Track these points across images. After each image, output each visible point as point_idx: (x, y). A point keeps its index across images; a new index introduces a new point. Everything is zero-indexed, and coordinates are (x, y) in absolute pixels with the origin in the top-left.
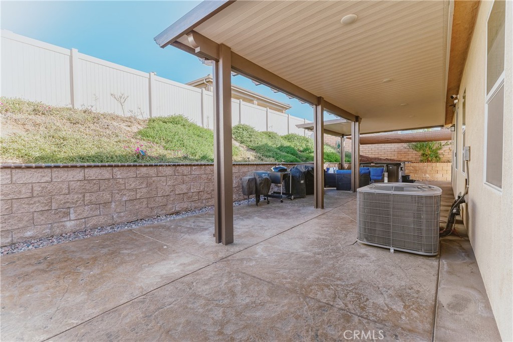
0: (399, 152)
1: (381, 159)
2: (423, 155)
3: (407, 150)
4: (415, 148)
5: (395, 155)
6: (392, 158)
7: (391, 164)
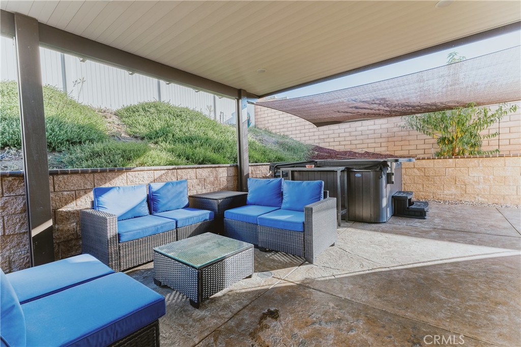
0: (391, 138)
1: (356, 153)
2: (442, 140)
3: (406, 133)
4: (423, 128)
5: (383, 144)
6: (378, 150)
7: (359, 165)
